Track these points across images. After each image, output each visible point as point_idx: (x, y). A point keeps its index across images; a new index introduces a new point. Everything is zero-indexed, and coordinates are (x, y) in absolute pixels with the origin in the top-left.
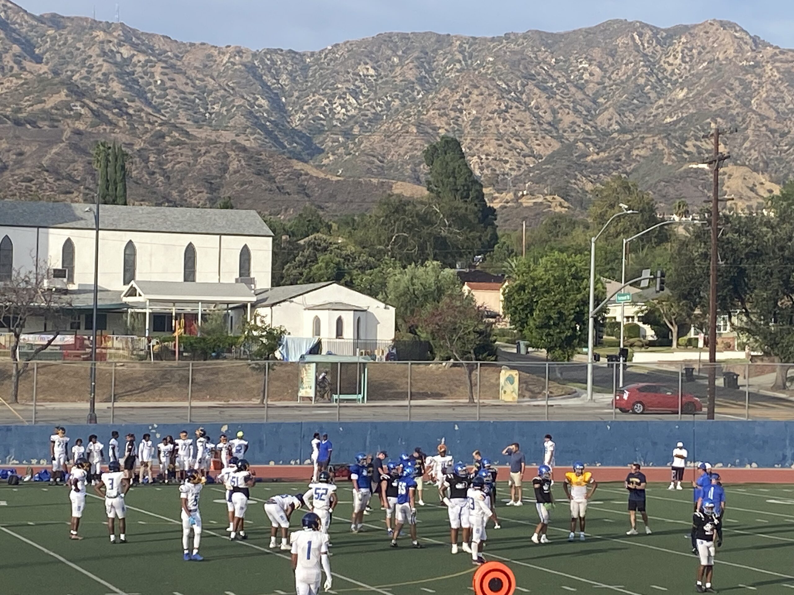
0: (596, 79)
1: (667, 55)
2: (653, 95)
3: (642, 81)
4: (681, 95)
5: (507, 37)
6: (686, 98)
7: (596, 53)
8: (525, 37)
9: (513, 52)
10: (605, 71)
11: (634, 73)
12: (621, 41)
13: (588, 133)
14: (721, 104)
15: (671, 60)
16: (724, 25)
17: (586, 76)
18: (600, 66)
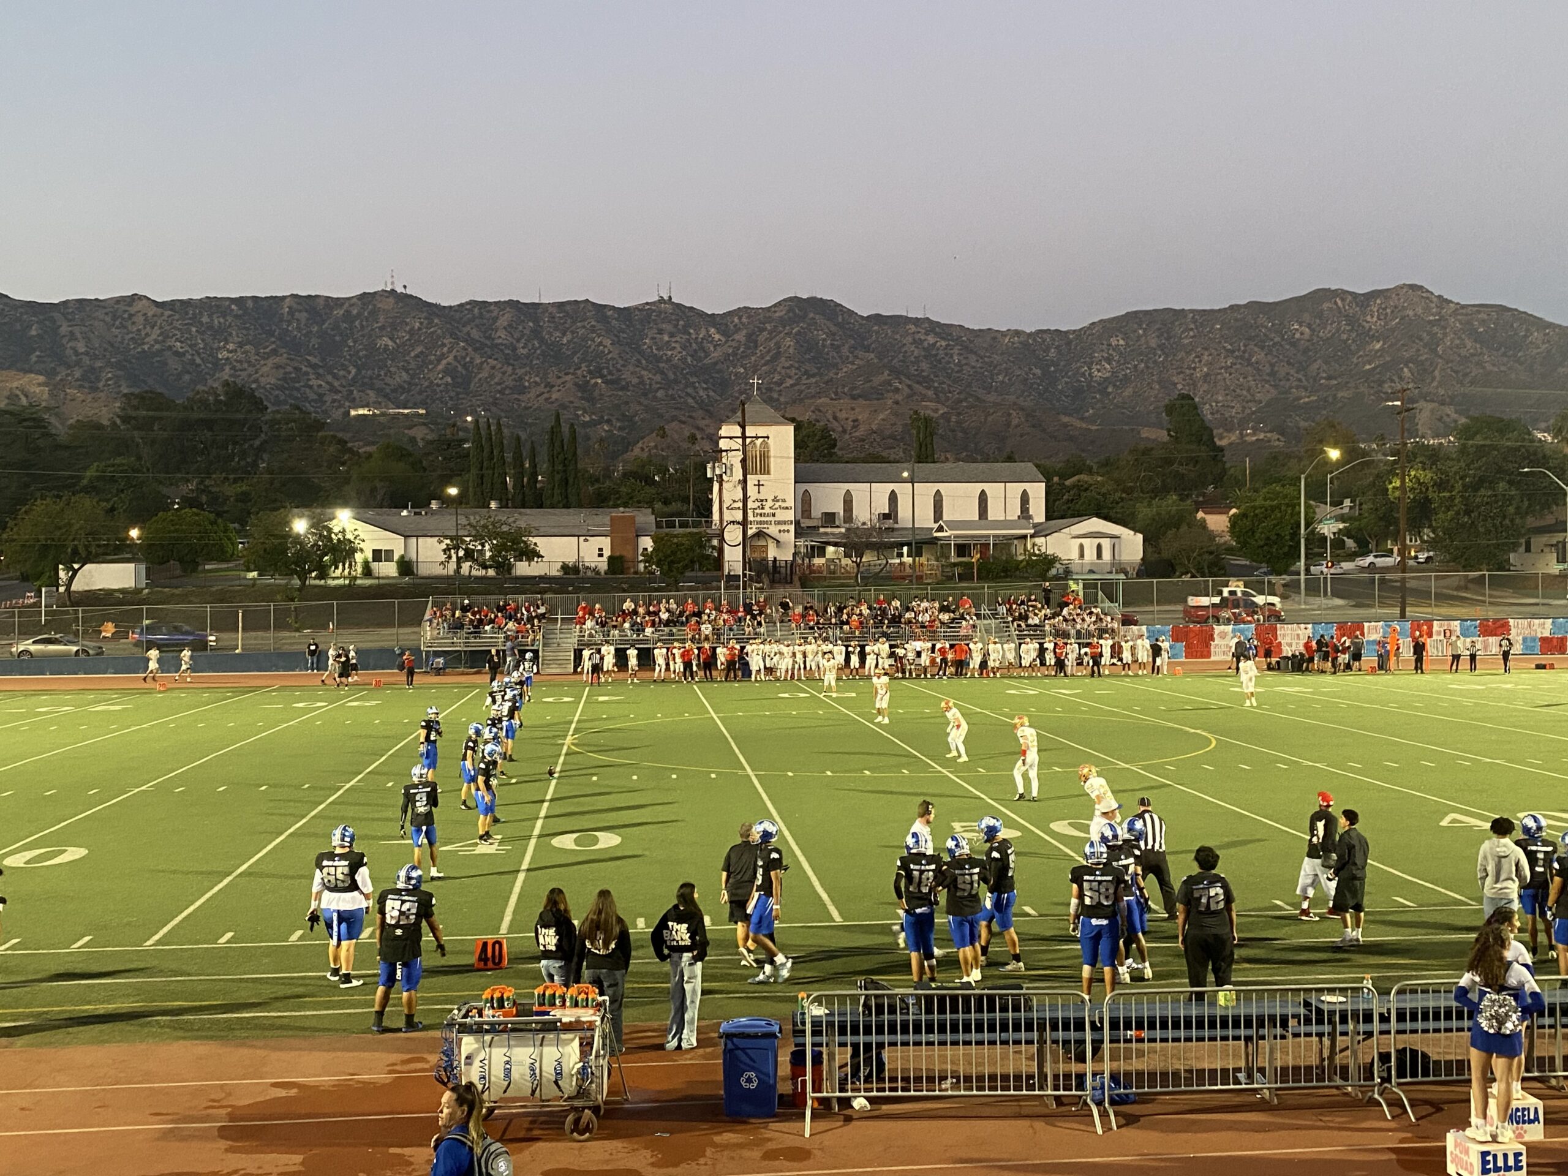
0: (1306, 337)
1: (1365, 315)
2: (1353, 347)
3: (1344, 337)
4: (1378, 346)
5: (1232, 307)
6: (1382, 349)
7: (1306, 317)
8: (1246, 306)
9: (1236, 320)
10: (1313, 330)
11: (1338, 330)
12: (1326, 306)
13: (1300, 380)
14: (1412, 352)
15: (1369, 318)
16: (1413, 287)
17: (1297, 336)
18: (1309, 326)
